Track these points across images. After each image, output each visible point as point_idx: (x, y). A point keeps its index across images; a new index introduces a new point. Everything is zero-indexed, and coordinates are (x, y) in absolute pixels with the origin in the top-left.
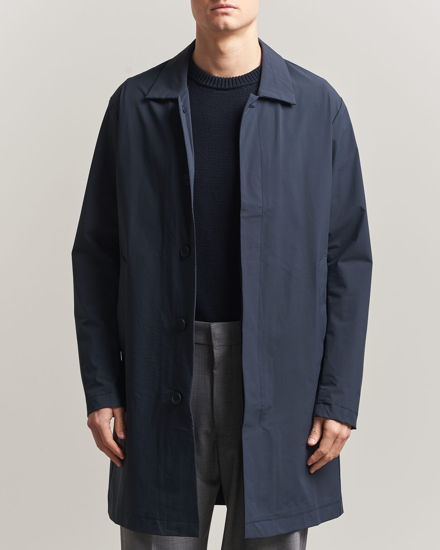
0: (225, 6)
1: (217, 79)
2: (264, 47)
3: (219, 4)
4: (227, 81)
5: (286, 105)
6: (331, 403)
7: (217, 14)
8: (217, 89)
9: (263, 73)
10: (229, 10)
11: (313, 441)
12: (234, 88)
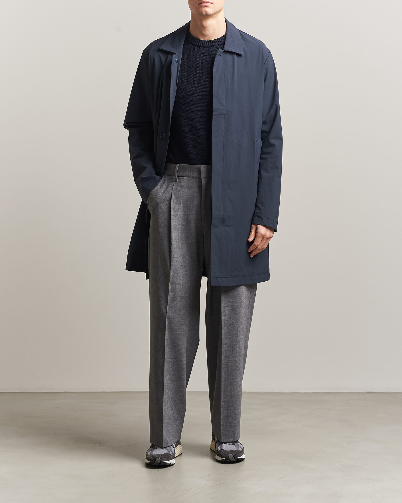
0: (205, 2)
1: (202, 41)
2: (227, 23)
3: (202, 1)
4: (208, 42)
5: (239, 55)
6: (261, 216)
7: (202, 7)
8: (203, 47)
9: (227, 37)
10: (208, 4)
11: (251, 239)
12: (211, 46)
